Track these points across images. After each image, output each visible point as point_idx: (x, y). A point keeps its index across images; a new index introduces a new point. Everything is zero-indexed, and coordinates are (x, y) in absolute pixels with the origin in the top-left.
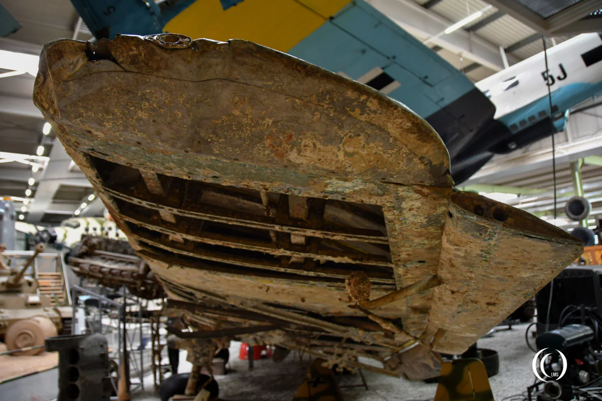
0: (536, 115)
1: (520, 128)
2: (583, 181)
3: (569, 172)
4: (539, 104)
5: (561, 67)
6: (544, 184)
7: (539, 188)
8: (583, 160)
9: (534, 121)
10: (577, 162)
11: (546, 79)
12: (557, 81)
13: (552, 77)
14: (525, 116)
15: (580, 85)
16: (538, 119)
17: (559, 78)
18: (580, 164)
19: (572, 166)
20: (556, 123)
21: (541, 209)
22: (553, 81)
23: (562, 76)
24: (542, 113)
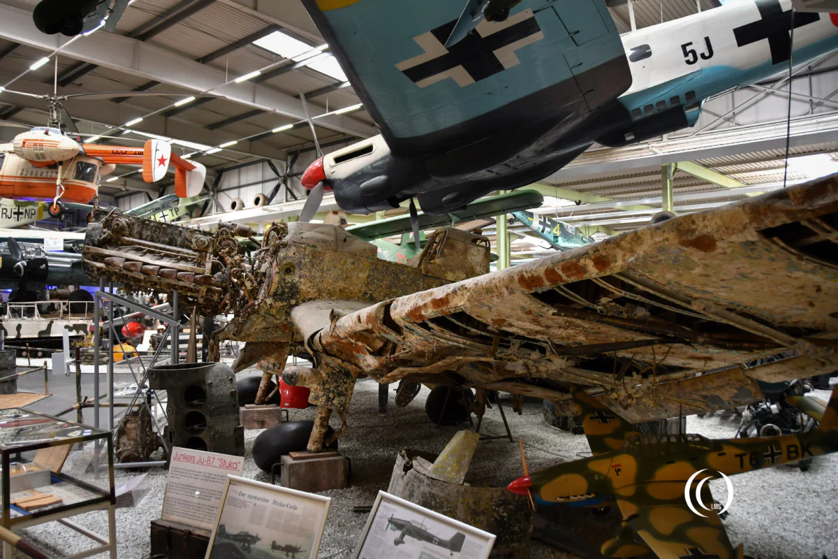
0: (667, 101)
1: (644, 115)
2: (674, 190)
3: (659, 177)
4: (673, 87)
5: (707, 40)
6: (612, 191)
7: (604, 195)
8: (676, 164)
9: (662, 107)
10: (670, 166)
11: (686, 54)
12: (700, 59)
13: (693, 52)
14: (653, 99)
15: (726, 69)
16: (669, 106)
17: (703, 56)
18: (673, 169)
19: (664, 171)
20: (689, 113)
21: (593, 224)
22: (696, 59)
23: (707, 54)
24: (675, 99)
